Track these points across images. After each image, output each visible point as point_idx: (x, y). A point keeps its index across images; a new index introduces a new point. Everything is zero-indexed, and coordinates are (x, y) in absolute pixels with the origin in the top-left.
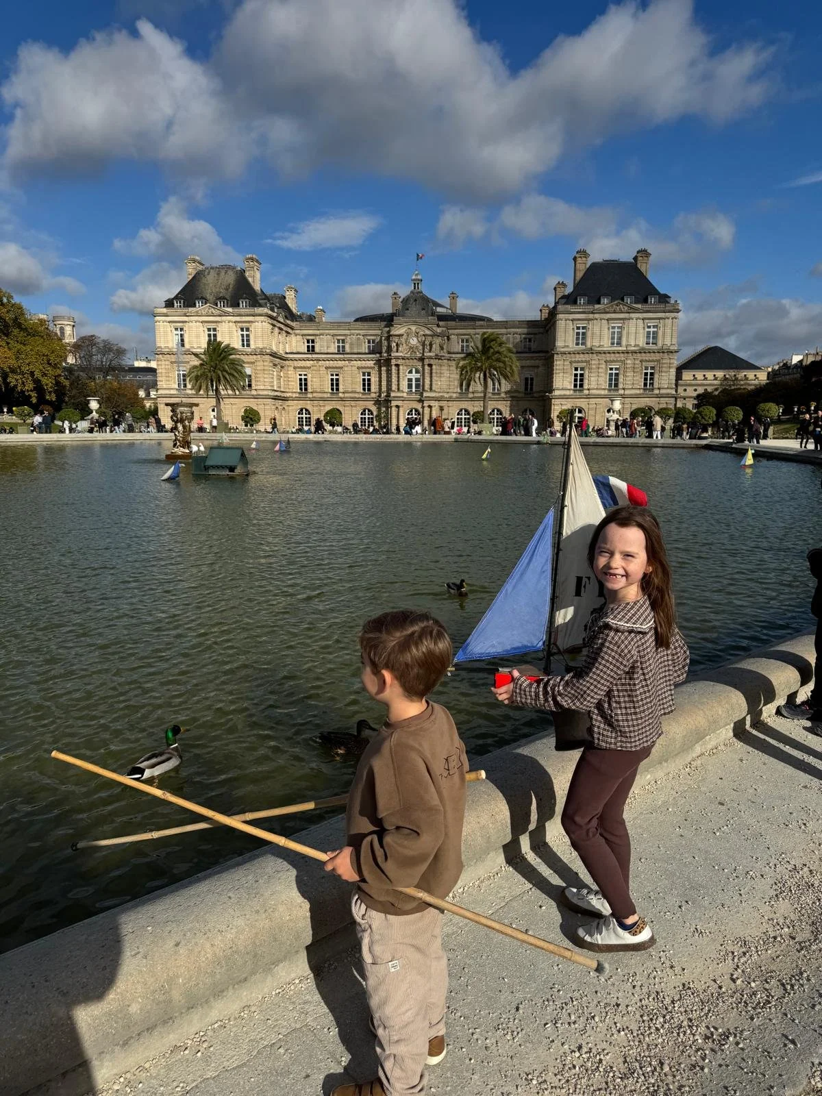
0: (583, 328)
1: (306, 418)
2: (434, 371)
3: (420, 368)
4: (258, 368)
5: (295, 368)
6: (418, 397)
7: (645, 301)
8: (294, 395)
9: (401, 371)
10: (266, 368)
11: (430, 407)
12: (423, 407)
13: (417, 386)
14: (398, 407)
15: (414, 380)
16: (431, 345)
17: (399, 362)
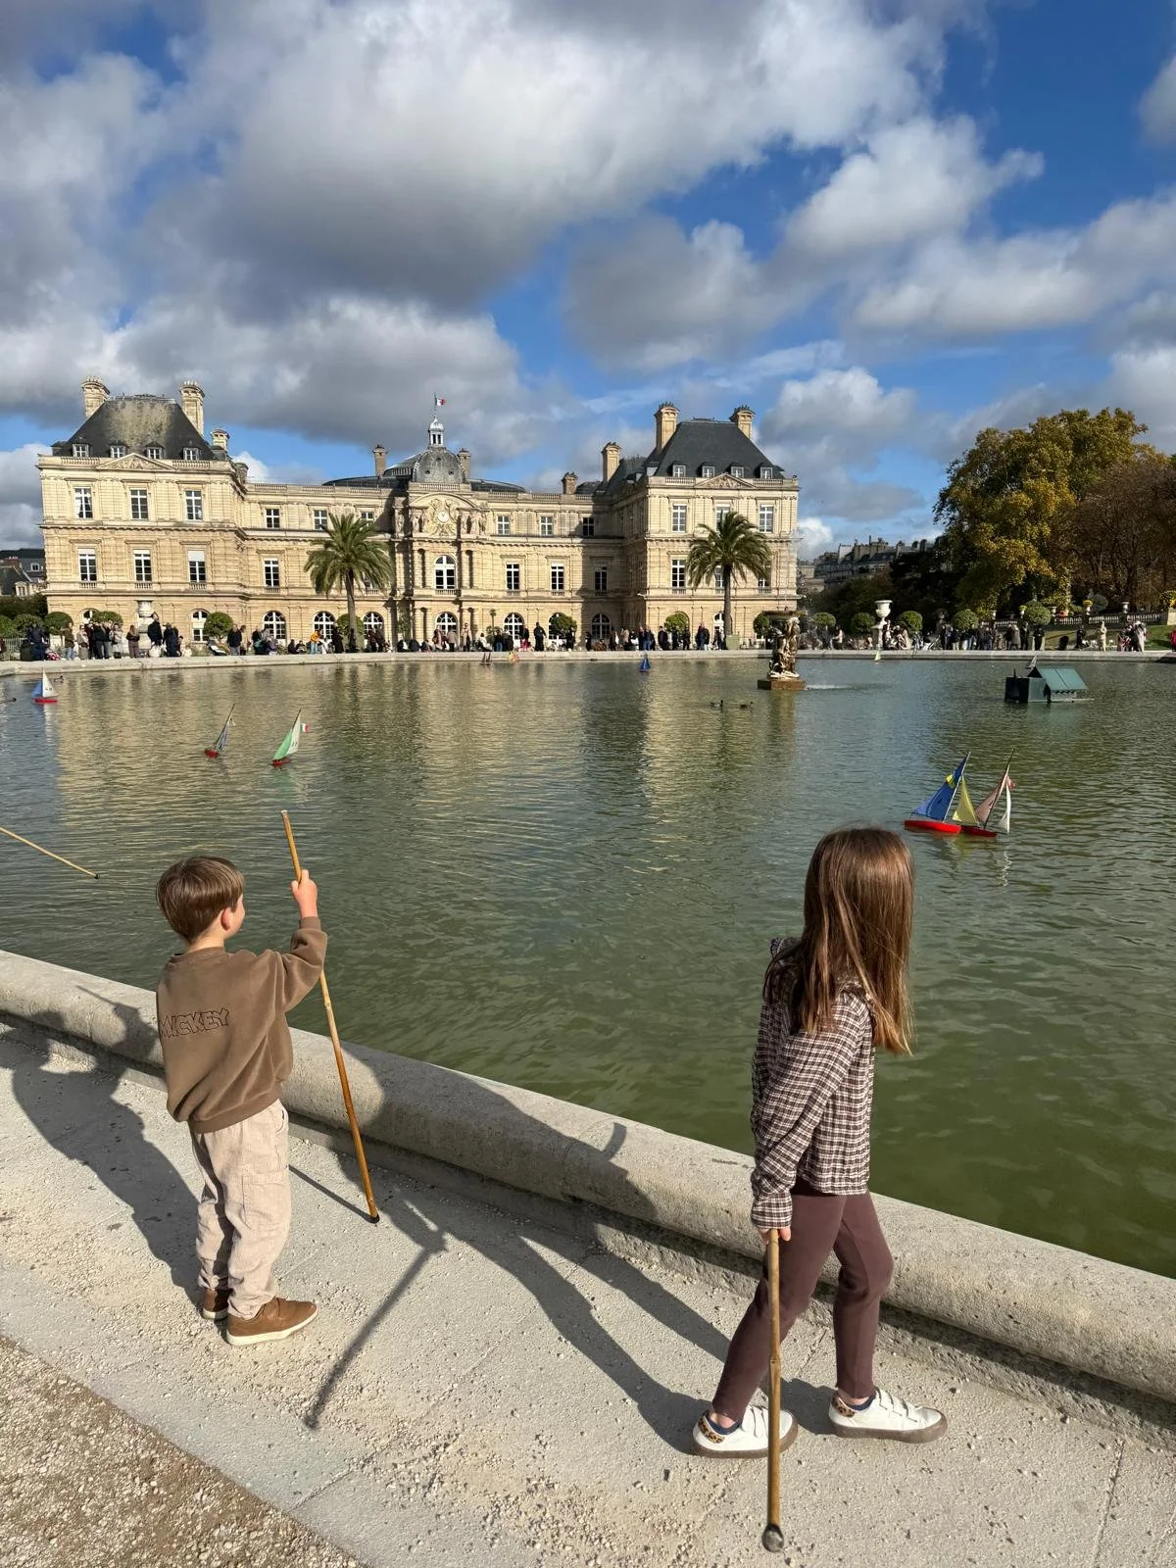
0: (682, 507)
1: (278, 626)
2: (475, 561)
3: (454, 557)
4: (217, 552)
5: (258, 552)
6: (453, 596)
7: (757, 474)
8: (258, 592)
9: (427, 559)
10: (228, 552)
11: (471, 610)
12: (461, 611)
13: (451, 581)
14: (424, 610)
15: (445, 573)
16: (469, 524)
17: (425, 546)
